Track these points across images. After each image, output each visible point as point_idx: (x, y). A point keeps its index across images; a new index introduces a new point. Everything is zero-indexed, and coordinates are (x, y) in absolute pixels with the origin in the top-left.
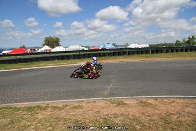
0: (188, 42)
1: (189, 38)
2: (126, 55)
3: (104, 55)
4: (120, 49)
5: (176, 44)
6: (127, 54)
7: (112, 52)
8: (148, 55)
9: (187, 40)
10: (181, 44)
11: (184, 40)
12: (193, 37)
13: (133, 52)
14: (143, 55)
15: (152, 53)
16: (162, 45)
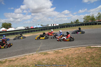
0: (76, 22)
1: (76, 20)
3: (37, 31)
4: (45, 27)
5: (71, 23)
6: (48, 30)
7: (40, 29)
8: (58, 29)
9: (75, 21)
11: (74, 21)
12: (78, 20)
13: (51, 28)
14: (56, 29)
15: (60, 28)
16: (65, 24)
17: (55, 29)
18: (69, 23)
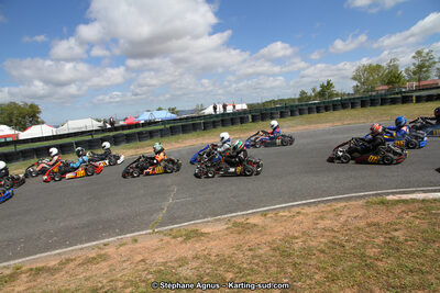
0: (321, 94)
1: (322, 86)
2: (198, 132)
3: (151, 135)
4: (187, 118)
5: (299, 100)
6: (200, 129)
7: (168, 126)
8: (245, 126)
9: (319, 89)
10: (309, 98)
11: (314, 90)
12: (328, 82)
13: (214, 122)
15: (253, 121)
16: (273, 102)
17: (233, 124)
18: (293, 100)
